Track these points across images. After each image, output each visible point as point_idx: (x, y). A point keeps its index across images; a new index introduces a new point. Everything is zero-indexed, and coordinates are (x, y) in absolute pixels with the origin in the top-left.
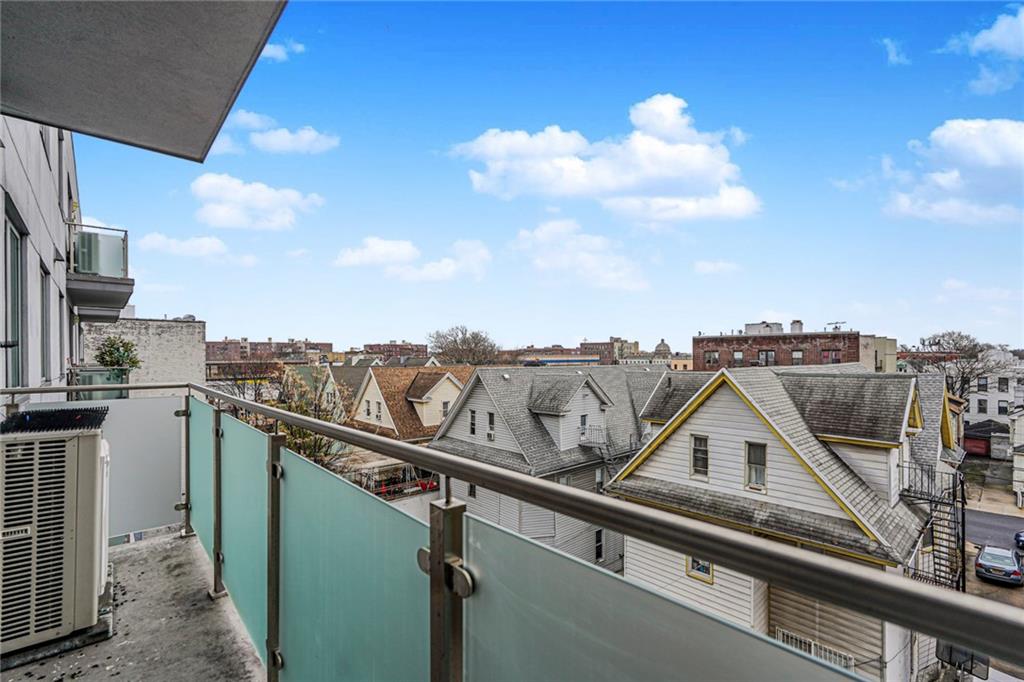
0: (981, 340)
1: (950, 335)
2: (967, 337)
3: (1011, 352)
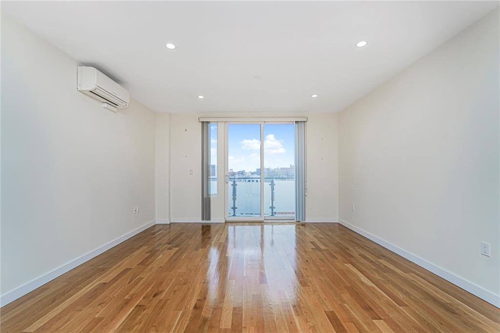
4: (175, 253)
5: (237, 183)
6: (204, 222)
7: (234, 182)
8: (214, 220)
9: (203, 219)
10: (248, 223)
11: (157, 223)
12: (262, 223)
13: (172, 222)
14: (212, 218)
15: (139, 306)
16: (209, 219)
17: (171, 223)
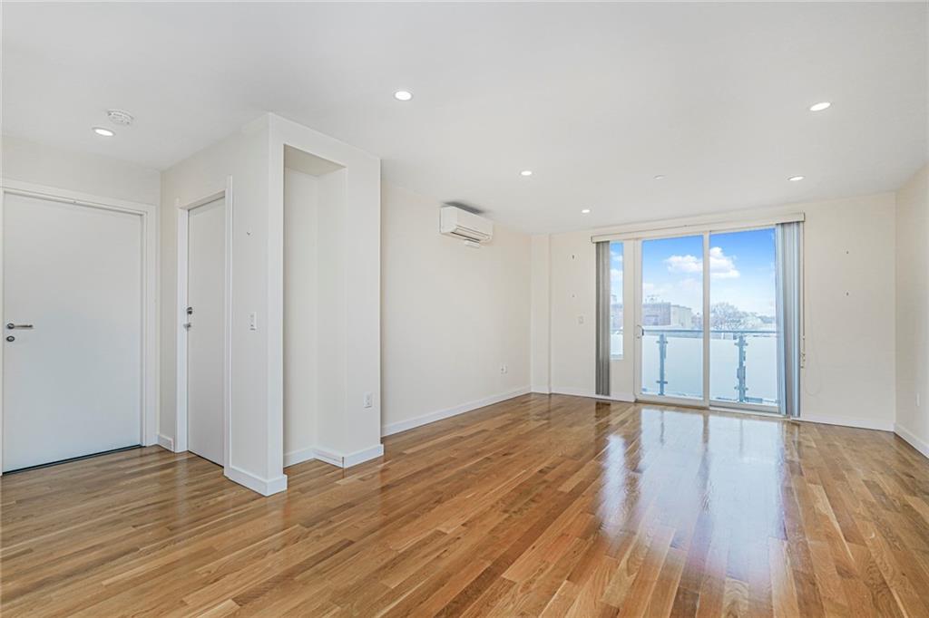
0: (741, 309)
1: (722, 305)
2: (732, 307)
3: (760, 317)
4: (541, 426)
5: (668, 339)
6: (600, 397)
7: (662, 336)
8: (613, 396)
9: (597, 393)
10: (674, 408)
11: (532, 391)
12: (705, 411)
13: (553, 392)
14: (612, 393)
15: (488, 458)
16: (608, 394)
17: (550, 395)
